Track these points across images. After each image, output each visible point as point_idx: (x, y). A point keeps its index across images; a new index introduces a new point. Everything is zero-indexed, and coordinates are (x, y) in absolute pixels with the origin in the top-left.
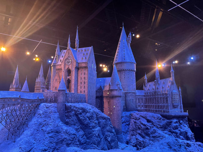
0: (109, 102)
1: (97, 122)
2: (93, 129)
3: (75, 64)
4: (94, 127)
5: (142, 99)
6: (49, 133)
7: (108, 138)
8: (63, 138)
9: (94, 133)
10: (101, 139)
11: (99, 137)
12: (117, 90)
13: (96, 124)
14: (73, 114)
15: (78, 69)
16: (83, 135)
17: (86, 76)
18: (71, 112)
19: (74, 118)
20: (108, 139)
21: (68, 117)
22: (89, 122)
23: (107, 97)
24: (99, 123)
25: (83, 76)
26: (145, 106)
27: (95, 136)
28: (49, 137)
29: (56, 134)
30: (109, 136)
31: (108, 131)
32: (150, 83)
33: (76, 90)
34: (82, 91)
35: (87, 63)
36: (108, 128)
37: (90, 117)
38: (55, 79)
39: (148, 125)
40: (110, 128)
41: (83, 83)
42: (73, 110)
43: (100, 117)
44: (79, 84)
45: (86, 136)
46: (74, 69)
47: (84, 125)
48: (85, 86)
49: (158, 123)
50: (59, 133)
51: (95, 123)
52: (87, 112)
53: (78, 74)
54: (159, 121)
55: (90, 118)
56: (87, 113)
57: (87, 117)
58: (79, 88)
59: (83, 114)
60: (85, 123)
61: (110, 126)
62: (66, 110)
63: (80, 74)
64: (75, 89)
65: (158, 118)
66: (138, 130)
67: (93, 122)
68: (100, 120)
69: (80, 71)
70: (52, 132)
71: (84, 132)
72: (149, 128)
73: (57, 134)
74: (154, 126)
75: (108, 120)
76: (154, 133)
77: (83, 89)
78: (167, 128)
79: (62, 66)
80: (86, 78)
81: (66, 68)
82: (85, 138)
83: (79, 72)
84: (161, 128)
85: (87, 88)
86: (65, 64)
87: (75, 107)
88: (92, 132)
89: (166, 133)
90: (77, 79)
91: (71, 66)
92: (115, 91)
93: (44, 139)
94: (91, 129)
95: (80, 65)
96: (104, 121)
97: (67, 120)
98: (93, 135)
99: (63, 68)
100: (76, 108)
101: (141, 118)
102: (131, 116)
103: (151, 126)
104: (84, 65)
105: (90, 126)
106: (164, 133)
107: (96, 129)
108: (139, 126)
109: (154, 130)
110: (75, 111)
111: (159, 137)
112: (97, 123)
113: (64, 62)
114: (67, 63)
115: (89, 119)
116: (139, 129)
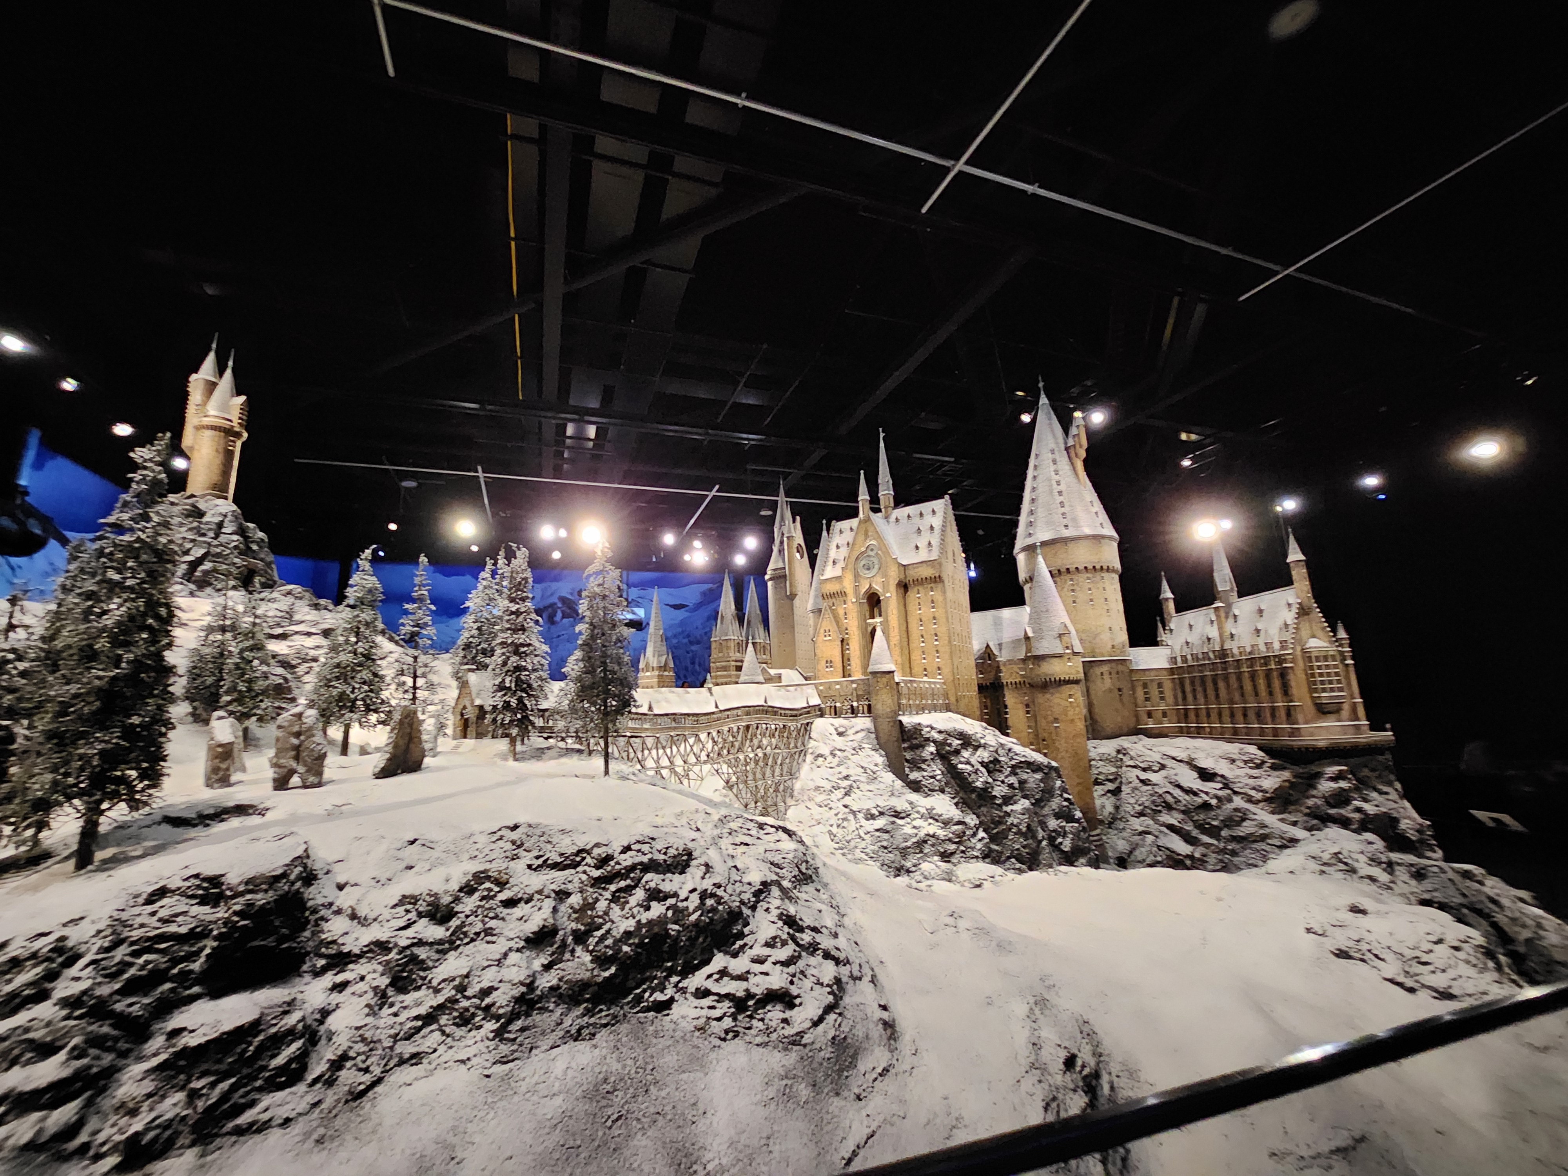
0: (1027, 706)
1: (1013, 780)
2: (1005, 808)
3: (894, 575)
4: (1008, 800)
5: (1160, 685)
6: (871, 817)
7: (1060, 840)
8: (922, 834)
9: (1010, 820)
10: (1040, 841)
11: (1034, 837)
12: (1060, 656)
13: (1014, 788)
14: (932, 753)
15: (904, 587)
16: (977, 829)
17: (939, 613)
18: (923, 747)
19: (937, 769)
20: (1061, 843)
21: (916, 765)
22: (990, 780)
23: (1017, 686)
24: (1022, 782)
25: (926, 613)
26: (1178, 714)
27: (1015, 834)
28: (877, 830)
29: (893, 823)
31: (1057, 816)
32: (1191, 616)
33: (907, 666)
34: (929, 670)
35: (940, 564)
36: (1056, 803)
37: (991, 762)
38: (822, 631)
39: (1207, 793)
40: (1065, 804)
41: (929, 639)
42: (928, 739)
43: (1021, 762)
44: (916, 642)
45: (985, 831)
46: (893, 588)
47: (974, 790)
48: (942, 649)
49: (1252, 782)
50: (903, 818)
51: (1011, 786)
52: (979, 746)
53: (905, 605)
54: (1255, 772)
55: (992, 766)
56: (976, 748)
57: (982, 763)
58: (916, 656)
59: (966, 754)
60: (978, 784)
61: (1061, 796)
62: (904, 741)
63: (913, 606)
64: (903, 665)
65: (1251, 761)
66: (1160, 811)
67: (1003, 782)
68: (1025, 776)
69: (912, 595)
70: (881, 814)
71: (978, 817)
72: (1214, 802)
74: (1236, 793)
75: (1054, 774)
76: (1239, 823)
77: (932, 663)
78: (1296, 802)
79: (848, 585)
80: (942, 620)
81: (864, 589)
82: (983, 838)
83: (910, 600)
84: (1266, 800)
85: (946, 657)
86: (857, 577)
87: (932, 728)
88: (1004, 817)
89: (1294, 824)
90: (908, 627)
91: (878, 579)
92: (1055, 661)
93: (862, 835)
94: (1000, 805)
95: (913, 574)
96: (1038, 776)
97: (914, 775)
98: (1010, 829)
99: (849, 590)
100: (940, 732)
101: (1169, 763)
102: (1120, 756)
103: (1220, 793)
104: (927, 572)
105: (995, 797)
106: (1282, 820)
107: (1014, 807)
108: (1169, 798)
109: (1236, 810)
110: (934, 742)
111: (1264, 838)
112: (1016, 785)
113: (851, 566)
114: (862, 572)
115: (989, 772)
116: (1169, 807)
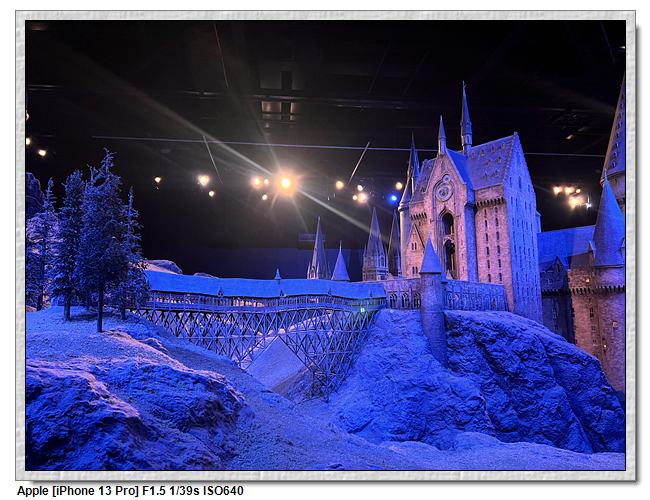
1: (549, 369)
2: (536, 391)
3: (463, 197)
4: (540, 385)
6: (406, 388)
7: (594, 424)
8: (444, 405)
9: (541, 402)
10: (571, 423)
11: (563, 418)
12: (620, 268)
13: (548, 375)
14: (470, 341)
15: (473, 208)
16: (507, 406)
17: (502, 229)
20: (596, 426)
21: (455, 349)
22: (523, 367)
23: (583, 293)
24: (558, 373)
25: (492, 229)
27: (545, 414)
30: (600, 418)
31: (594, 403)
33: (474, 271)
34: (492, 276)
35: (504, 189)
36: (593, 392)
37: (525, 352)
38: (410, 245)
40: (602, 393)
41: (493, 251)
42: (467, 329)
43: (561, 354)
44: (482, 253)
45: (515, 408)
46: (462, 210)
47: (506, 374)
48: (502, 259)
50: (433, 391)
51: (545, 373)
52: (514, 338)
53: (474, 223)
55: (526, 356)
57: (516, 353)
58: (482, 264)
59: (503, 343)
60: (510, 369)
61: (599, 386)
63: (480, 224)
64: (469, 271)
67: (536, 369)
68: (563, 367)
69: (480, 215)
70: (415, 386)
71: (509, 396)
73: (428, 393)
75: (592, 367)
77: (494, 271)
79: (428, 207)
80: (504, 235)
81: (439, 211)
83: (477, 219)
85: (507, 265)
86: (434, 200)
87: (472, 321)
88: (534, 399)
90: (476, 241)
91: (451, 202)
92: (615, 272)
95: (480, 197)
99: (429, 213)
100: (478, 324)
104: (491, 195)
107: (547, 392)
112: (552, 373)
113: (430, 193)
114: (439, 197)
115: (523, 360)
